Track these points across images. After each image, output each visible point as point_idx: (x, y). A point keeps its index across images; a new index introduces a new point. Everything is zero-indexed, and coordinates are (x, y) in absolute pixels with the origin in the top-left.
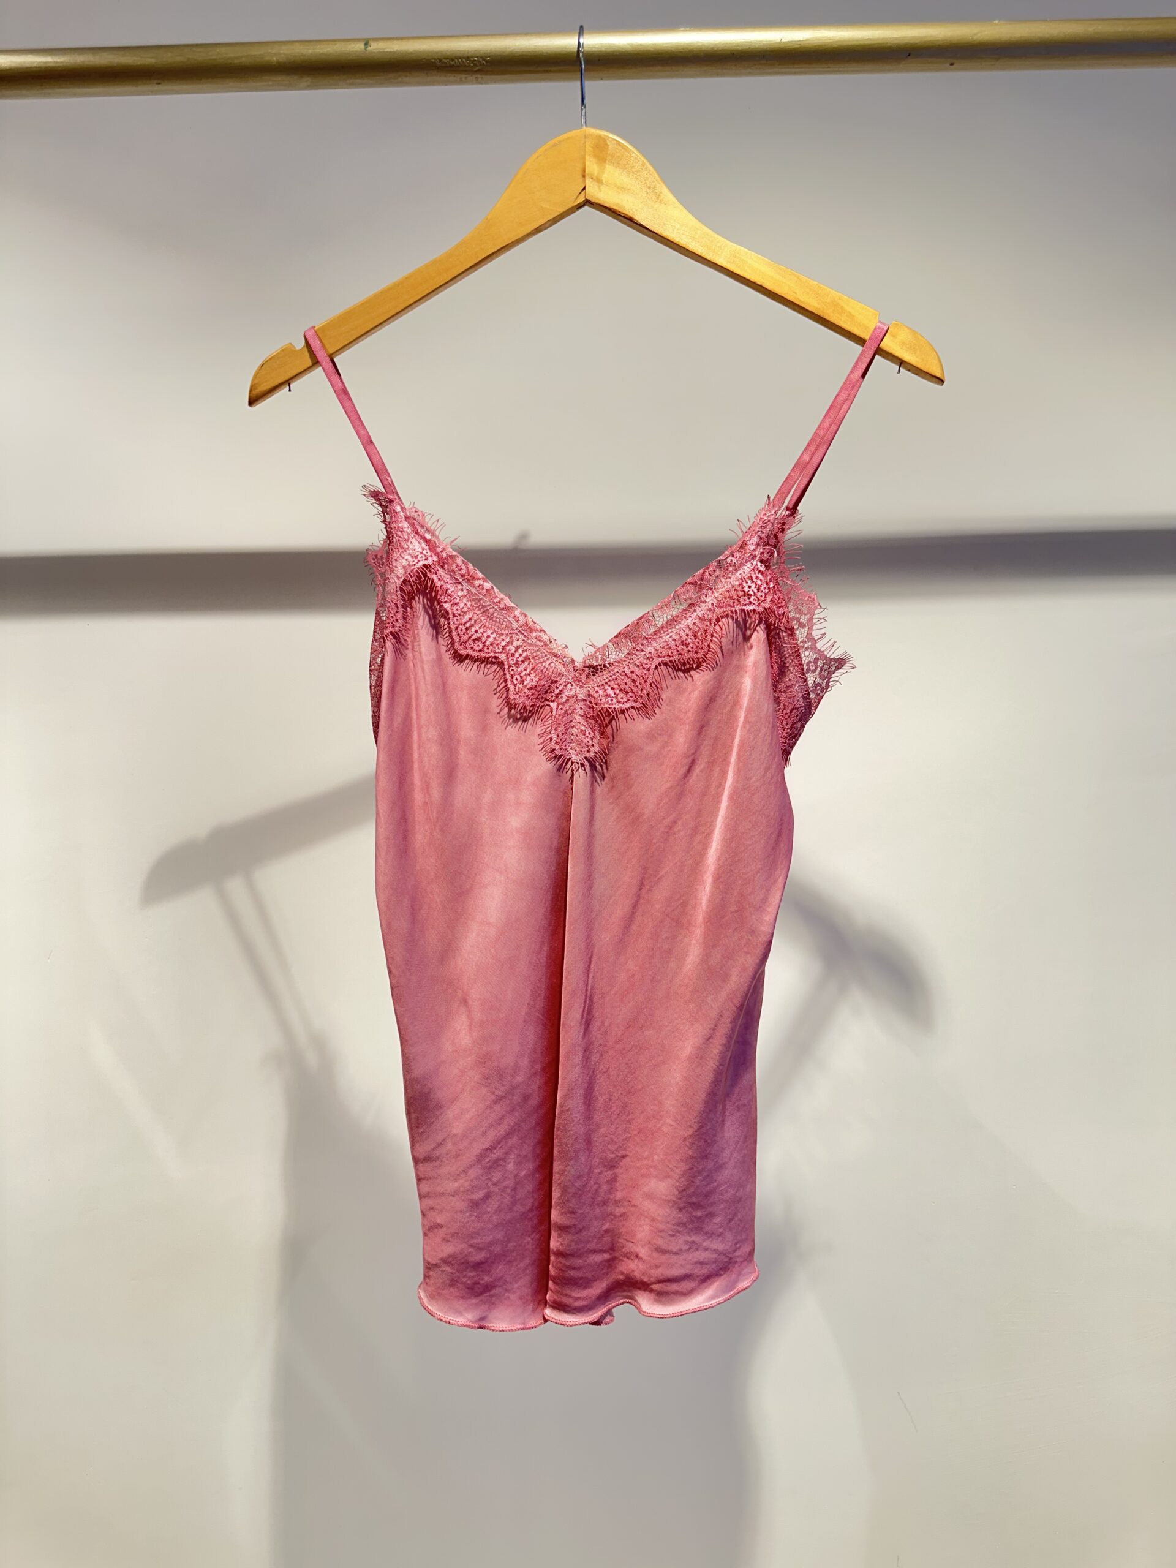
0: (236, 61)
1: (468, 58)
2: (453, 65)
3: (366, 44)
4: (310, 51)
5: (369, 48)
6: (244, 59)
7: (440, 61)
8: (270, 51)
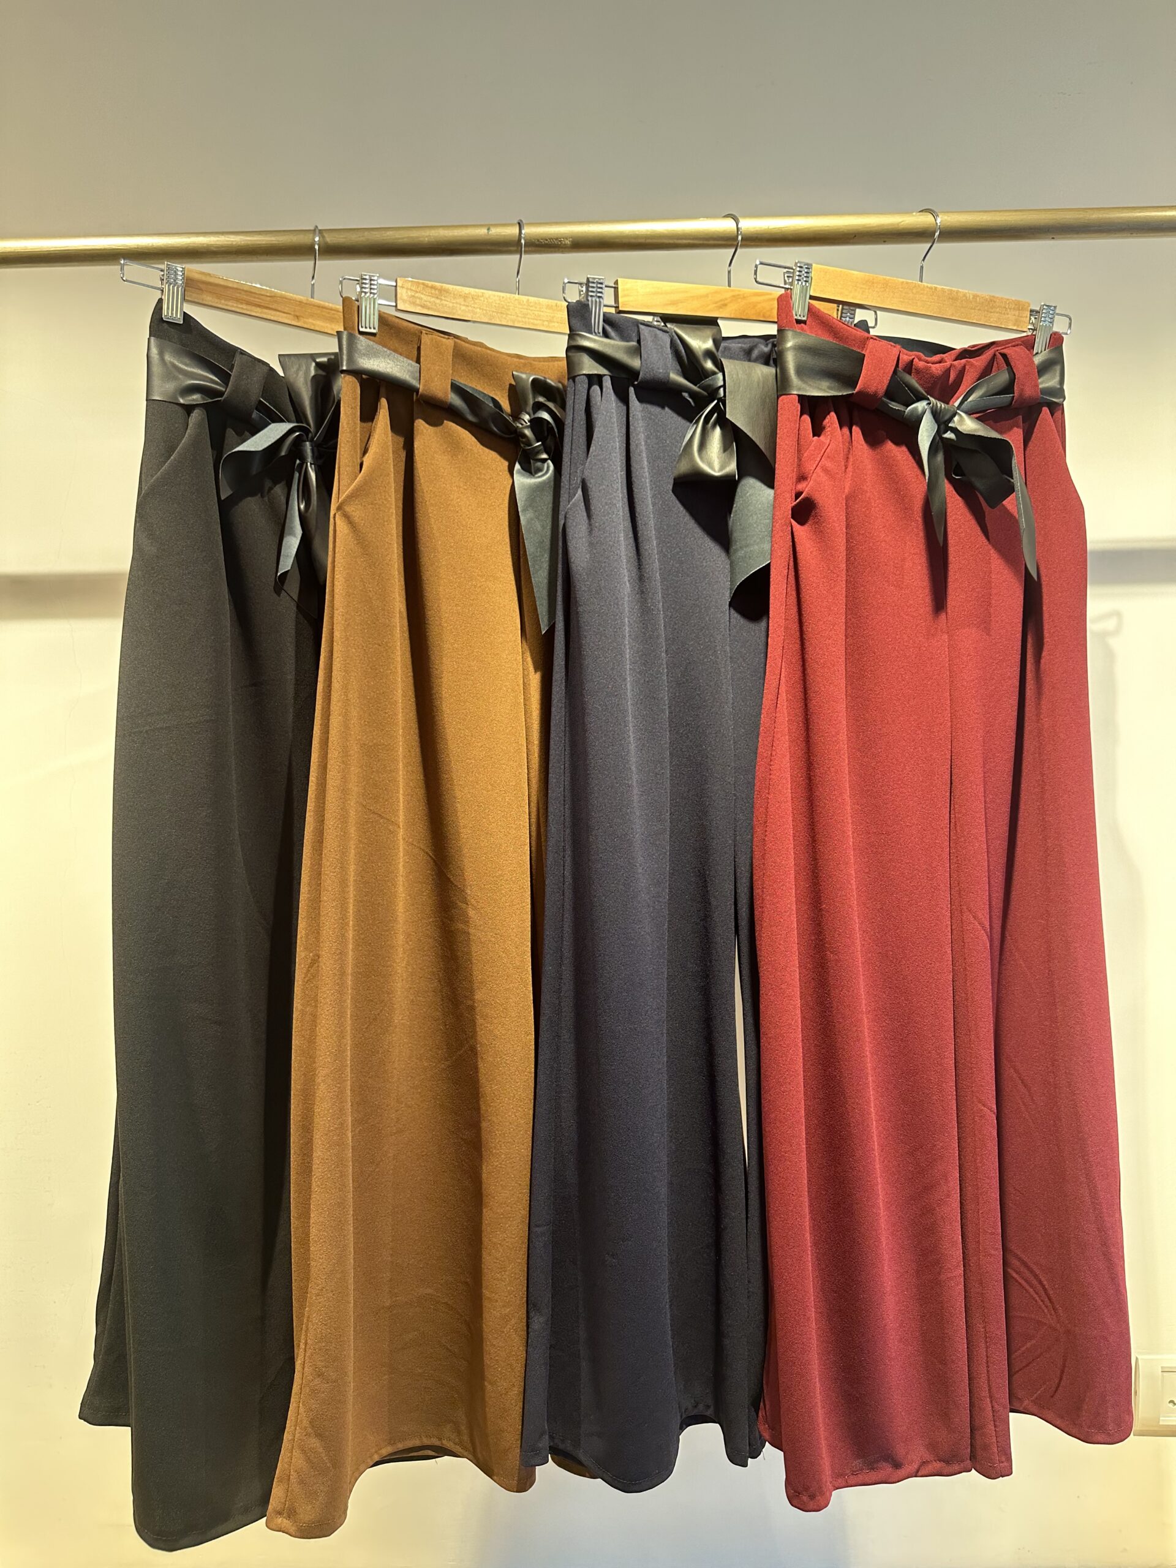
0: (400, 241)
1: (557, 239)
2: (547, 244)
3: (488, 229)
4: (451, 234)
5: (490, 232)
6: (405, 240)
7: (538, 241)
8: (423, 234)
